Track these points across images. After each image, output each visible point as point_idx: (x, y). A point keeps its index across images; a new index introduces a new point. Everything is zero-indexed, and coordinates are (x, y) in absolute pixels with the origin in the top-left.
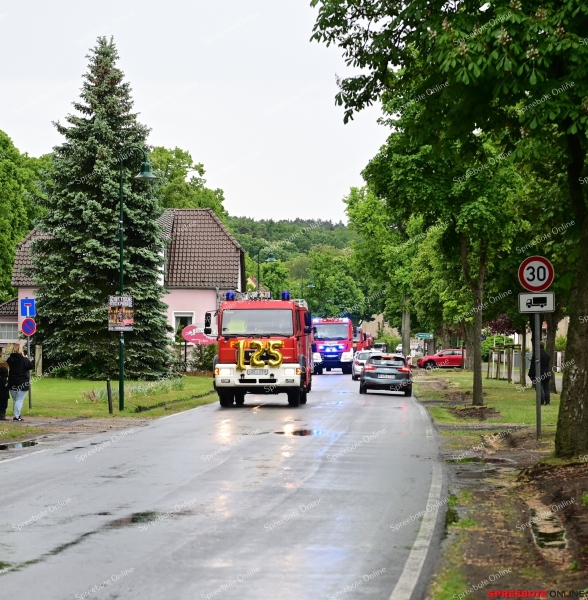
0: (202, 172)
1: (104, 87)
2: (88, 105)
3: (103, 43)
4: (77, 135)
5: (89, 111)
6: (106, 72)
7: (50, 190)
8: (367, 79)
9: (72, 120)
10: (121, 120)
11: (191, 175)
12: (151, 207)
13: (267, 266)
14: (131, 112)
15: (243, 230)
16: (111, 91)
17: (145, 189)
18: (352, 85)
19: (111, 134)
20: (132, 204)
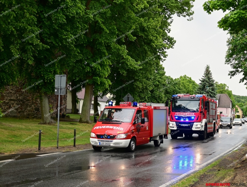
0: (228, 88)
1: (207, 73)
2: (205, 76)
3: (207, 66)
4: (203, 81)
5: (205, 77)
6: (208, 71)
7: (198, 90)
8: (234, 71)
9: (202, 79)
10: (210, 79)
11: (226, 88)
12: (215, 93)
13: (240, 104)
14: (212, 77)
15: (238, 97)
16: (209, 74)
17: (214, 90)
18: (232, 72)
19: (208, 81)
20: (211, 93)
